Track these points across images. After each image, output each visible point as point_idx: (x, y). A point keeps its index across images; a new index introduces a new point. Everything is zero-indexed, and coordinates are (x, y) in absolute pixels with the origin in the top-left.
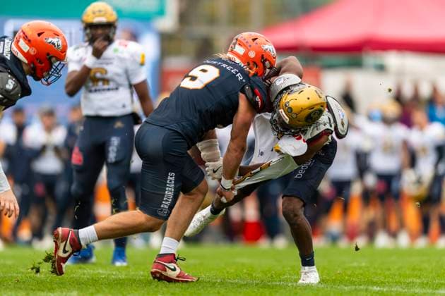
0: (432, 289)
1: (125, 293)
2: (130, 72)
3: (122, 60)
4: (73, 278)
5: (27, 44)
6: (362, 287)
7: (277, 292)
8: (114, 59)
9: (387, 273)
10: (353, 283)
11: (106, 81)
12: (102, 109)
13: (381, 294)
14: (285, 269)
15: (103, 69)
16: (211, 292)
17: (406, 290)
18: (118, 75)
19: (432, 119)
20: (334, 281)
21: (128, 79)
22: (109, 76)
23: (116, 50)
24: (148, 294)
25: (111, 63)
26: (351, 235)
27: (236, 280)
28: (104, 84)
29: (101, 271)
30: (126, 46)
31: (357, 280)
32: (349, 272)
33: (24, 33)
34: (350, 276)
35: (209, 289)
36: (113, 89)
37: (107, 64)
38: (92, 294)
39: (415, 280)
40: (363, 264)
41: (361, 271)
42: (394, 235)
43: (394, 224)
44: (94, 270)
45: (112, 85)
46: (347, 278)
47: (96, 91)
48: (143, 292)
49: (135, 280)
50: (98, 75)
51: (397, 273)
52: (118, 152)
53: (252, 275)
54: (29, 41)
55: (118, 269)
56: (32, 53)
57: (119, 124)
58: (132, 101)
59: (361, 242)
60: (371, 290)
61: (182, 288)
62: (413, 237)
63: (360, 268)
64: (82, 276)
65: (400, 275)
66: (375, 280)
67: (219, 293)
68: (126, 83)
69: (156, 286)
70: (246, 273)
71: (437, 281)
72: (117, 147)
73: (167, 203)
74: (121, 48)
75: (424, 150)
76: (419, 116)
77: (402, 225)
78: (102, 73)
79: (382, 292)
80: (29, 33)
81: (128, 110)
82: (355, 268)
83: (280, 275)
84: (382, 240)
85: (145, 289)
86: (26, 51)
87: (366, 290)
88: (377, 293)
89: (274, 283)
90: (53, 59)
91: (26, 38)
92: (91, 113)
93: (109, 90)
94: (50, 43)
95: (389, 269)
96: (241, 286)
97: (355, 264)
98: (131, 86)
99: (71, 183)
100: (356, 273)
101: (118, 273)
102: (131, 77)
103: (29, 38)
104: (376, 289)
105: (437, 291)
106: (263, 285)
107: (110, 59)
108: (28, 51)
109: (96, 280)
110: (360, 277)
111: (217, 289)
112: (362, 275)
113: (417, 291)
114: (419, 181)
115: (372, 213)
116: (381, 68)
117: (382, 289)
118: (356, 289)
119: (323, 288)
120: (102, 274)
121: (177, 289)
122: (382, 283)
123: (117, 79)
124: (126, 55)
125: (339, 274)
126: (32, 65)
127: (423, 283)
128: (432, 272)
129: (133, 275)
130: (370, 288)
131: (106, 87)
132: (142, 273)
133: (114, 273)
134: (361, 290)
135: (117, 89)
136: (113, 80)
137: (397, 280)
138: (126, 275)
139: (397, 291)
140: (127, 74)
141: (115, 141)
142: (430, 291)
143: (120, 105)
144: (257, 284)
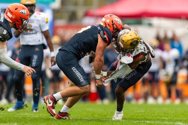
0: (173, 122)
1: (38, 124)
2: (41, 26)
3: (38, 21)
4: (15, 117)
5: (11, 14)
6: (142, 121)
7: (105, 123)
8: (34, 20)
9: (153, 115)
10: (138, 120)
11: (31, 30)
12: (30, 42)
13: (151, 124)
14: (108, 113)
15: (30, 25)
16: (76, 123)
17: (161, 123)
18: (36, 27)
19: (173, 47)
20: (130, 119)
21: (41, 29)
22: (33, 28)
23: (35, 17)
24: (48, 124)
25: (33, 22)
26: (137, 98)
27: (87, 118)
28: (30, 31)
29: (27, 114)
30: (40, 14)
31: (140, 118)
32: (136, 115)
33: (9, 9)
34: (137, 116)
35: (75, 122)
36: (34, 33)
37: (32, 22)
38: (23, 124)
39: (165, 118)
40: (143, 111)
41: (142, 114)
42: (156, 98)
43: (156, 93)
44: (24, 113)
45: (34, 32)
46: (135, 117)
47: (27, 34)
48: (46, 123)
49: (42, 118)
50: (28, 28)
51: (157, 115)
52: (37, 62)
53: (93, 116)
54: (12, 12)
55: (35, 113)
56: (14, 18)
57: (37, 49)
58: (43, 39)
59: (141, 102)
60: (146, 123)
61: (63, 122)
62: (165, 99)
63: (141, 113)
64: (19, 116)
65: (159, 116)
66: (148, 118)
67: (79, 124)
68: (40, 31)
69: (51, 121)
70: (91, 115)
71: (175, 119)
72: (36, 60)
74: (38, 16)
75: (169, 61)
76: (167, 46)
77: (159, 94)
78: (29, 27)
79: (151, 123)
80: (11, 9)
81: (41, 43)
82: (139, 113)
83: (106, 116)
84: (151, 101)
85: (47, 122)
86: (11, 17)
87: (144, 123)
88: (149, 124)
89: (103, 119)
90: (23, 19)
91: (10, 11)
92: (25, 44)
93: (33, 34)
94: (21, 12)
95: (154, 114)
96: (89, 121)
97: (139, 111)
98: (42, 32)
99: (13, 75)
100: (140, 115)
101: (34, 115)
102: (42, 28)
103: (12, 11)
104: (148, 122)
105: (175, 123)
106: (99, 120)
107: (33, 20)
108: (12, 17)
109: (25, 118)
111: (78, 122)
112: (142, 116)
113: (166, 123)
114: (167, 75)
115: (146, 89)
117: (151, 122)
118: (139, 122)
119: (125, 122)
120: (28, 115)
121: (61, 122)
122: (151, 119)
123: (36, 29)
124: (40, 19)
125: (132, 115)
126: (14, 23)
127: (169, 119)
128: (173, 115)
129: (41, 116)
130: (146, 121)
131: (31, 32)
132: (45, 115)
133: (33, 115)
134: (142, 123)
135: (36, 33)
136: (35, 30)
137: (157, 118)
138: (38, 116)
139: (157, 123)
140: (40, 27)
141: (35, 57)
142: (172, 123)
143: (37, 40)
144: (96, 120)
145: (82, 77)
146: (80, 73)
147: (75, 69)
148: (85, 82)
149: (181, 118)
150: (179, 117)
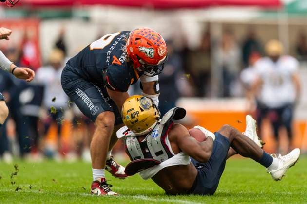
32: (63, 182)
34: (64, 185)
40: (75, 175)
41: (73, 181)
46: (61, 186)
59: (71, 158)
63: (72, 178)
73: (91, 104)
97: (68, 175)
100: (70, 182)
110: (72, 185)
112: (73, 183)
116: (87, 19)
118: (69, 195)
130: (81, 194)
145: (90, 101)
146: (87, 95)
147: (80, 91)
148: (97, 109)
149: (144, 187)
150: (141, 185)
